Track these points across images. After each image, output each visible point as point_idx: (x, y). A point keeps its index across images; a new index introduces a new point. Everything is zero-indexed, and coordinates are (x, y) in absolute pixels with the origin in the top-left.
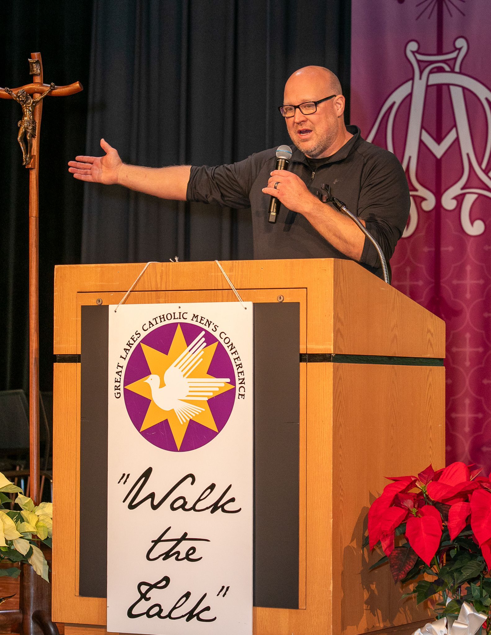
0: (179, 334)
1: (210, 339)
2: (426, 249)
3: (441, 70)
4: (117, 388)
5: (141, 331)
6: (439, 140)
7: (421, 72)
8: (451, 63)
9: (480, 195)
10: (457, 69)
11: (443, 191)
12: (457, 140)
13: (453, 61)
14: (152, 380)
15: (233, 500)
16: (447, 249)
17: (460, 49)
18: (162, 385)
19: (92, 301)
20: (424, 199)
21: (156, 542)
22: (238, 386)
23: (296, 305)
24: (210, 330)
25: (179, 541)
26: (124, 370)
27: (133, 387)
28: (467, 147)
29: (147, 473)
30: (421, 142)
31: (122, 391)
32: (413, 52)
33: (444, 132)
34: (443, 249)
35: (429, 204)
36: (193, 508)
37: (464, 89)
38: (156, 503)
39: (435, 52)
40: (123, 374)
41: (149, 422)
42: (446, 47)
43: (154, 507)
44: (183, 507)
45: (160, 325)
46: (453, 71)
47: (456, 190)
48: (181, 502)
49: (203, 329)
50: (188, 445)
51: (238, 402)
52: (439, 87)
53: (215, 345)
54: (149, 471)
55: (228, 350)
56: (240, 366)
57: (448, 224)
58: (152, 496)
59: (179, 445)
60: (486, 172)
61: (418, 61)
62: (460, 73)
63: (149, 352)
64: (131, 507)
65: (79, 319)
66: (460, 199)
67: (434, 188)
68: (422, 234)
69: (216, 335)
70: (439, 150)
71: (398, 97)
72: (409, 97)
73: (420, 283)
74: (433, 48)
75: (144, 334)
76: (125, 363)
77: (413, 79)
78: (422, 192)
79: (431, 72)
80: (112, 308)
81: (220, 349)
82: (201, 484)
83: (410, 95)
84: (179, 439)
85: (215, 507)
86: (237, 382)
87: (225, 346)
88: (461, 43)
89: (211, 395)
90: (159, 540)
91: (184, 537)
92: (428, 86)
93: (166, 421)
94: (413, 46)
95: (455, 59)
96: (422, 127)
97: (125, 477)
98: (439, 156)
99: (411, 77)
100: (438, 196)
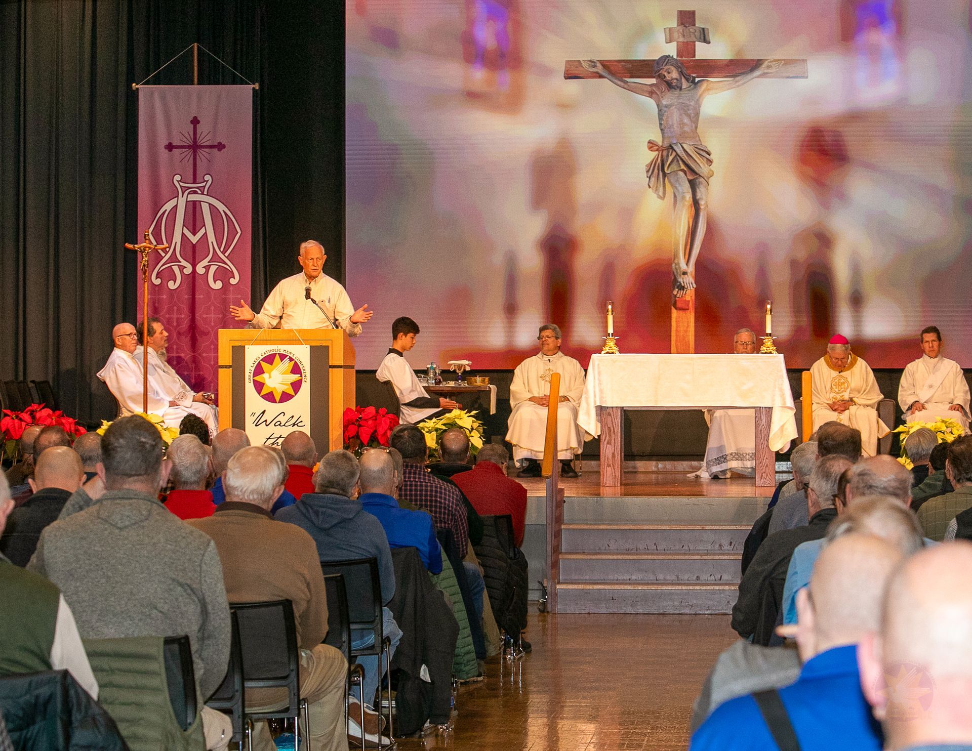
0: (277, 357)
1: (291, 359)
2: (186, 297)
3: (195, 192)
4: (249, 379)
5: (260, 356)
6: (194, 234)
7: (183, 194)
8: (202, 189)
9: (220, 266)
10: (205, 193)
11: (197, 262)
12: (206, 233)
13: (203, 188)
14: (265, 376)
15: (302, 422)
16: (199, 296)
17: (207, 181)
18: (270, 377)
19: (238, 344)
20: (185, 267)
21: (268, 439)
22: (303, 378)
23: (328, 346)
24: (291, 356)
25: (278, 438)
26: (253, 372)
27: (257, 378)
28: (211, 238)
29: (264, 412)
30: (183, 234)
31: (252, 380)
32: (178, 181)
33: (197, 229)
34: (197, 296)
35: (188, 270)
36: (284, 425)
37: (210, 204)
38: (267, 424)
39: (192, 182)
40: (252, 373)
41: (264, 392)
42: (199, 179)
43: (267, 425)
44: (280, 425)
45: (269, 354)
46: (203, 193)
47: (205, 262)
48: (279, 423)
49: (287, 356)
50: (281, 401)
51: (303, 384)
52: (194, 202)
53: (293, 362)
54: (265, 411)
55: (299, 364)
56: (304, 370)
57: (199, 282)
58: (266, 421)
59: (278, 401)
60: (223, 253)
61: (181, 186)
62: (207, 195)
63: (264, 364)
64: (256, 425)
65: (231, 351)
66: (207, 268)
67: (191, 261)
68: (185, 287)
69: (294, 358)
70: (194, 239)
71: (168, 207)
72: (175, 208)
73: (183, 316)
74: (191, 179)
75: (261, 358)
76: (253, 369)
77: (178, 197)
78: (184, 263)
79: (189, 193)
80: (246, 347)
81: (296, 364)
82: (288, 416)
83: (176, 206)
84: (278, 398)
85: (294, 425)
86: (303, 376)
87: (298, 362)
88: (207, 177)
89: (292, 381)
90: (269, 438)
91: (280, 437)
92: (187, 201)
93: (272, 392)
94: (178, 177)
95: (204, 186)
96: (184, 225)
97: (253, 414)
98: (194, 243)
99: (176, 195)
100: (194, 266)
